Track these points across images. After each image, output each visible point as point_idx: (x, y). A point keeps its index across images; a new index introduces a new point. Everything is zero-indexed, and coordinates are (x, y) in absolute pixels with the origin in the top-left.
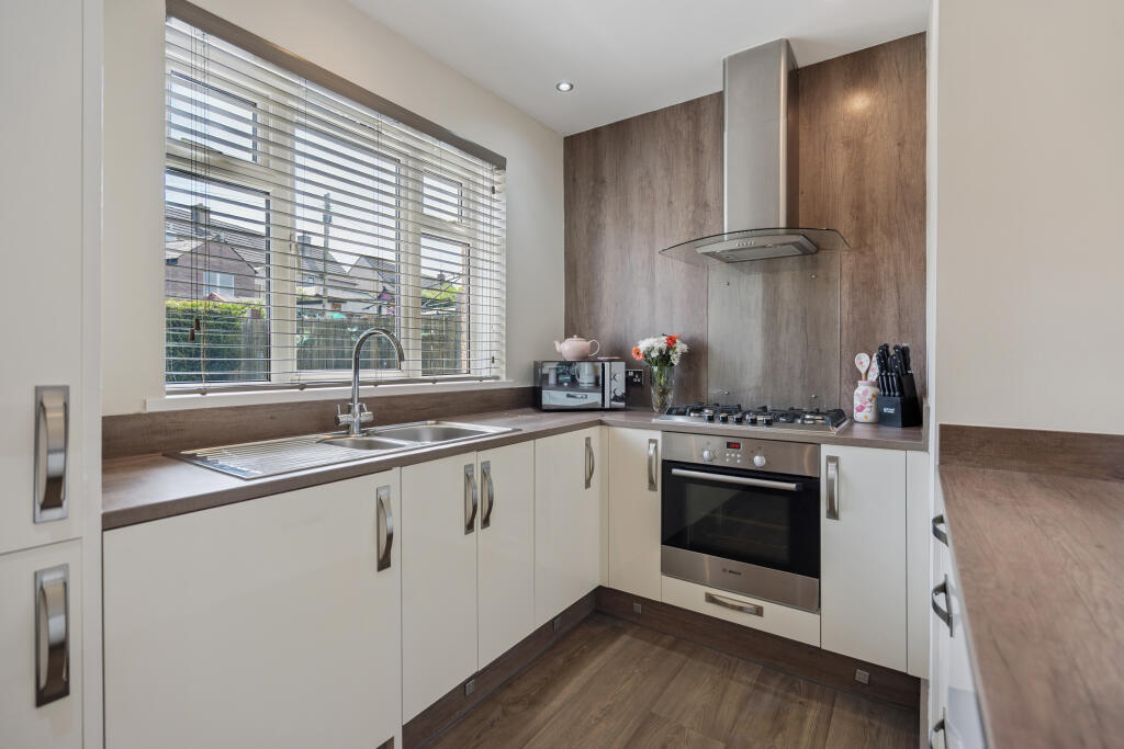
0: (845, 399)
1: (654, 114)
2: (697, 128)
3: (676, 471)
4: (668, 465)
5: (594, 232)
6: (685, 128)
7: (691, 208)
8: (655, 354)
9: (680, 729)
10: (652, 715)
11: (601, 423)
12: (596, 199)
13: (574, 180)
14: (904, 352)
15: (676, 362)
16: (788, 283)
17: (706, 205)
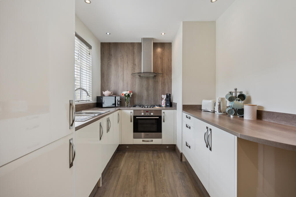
0: (160, 103)
1: (124, 43)
2: (133, 48)
3: (137, 118)
4: (135, 117)
5: (109, 66)
6: (131, 48)
7: (132, 65)
8: (127, 95)
9: (145, 162)
10: (140, 162)
11: (120, 109)
12: (109, 59)
13: (103, 53)
14: (170, 95)
15: (131, 96)
16: (151, 82)
17: (135, 65)
